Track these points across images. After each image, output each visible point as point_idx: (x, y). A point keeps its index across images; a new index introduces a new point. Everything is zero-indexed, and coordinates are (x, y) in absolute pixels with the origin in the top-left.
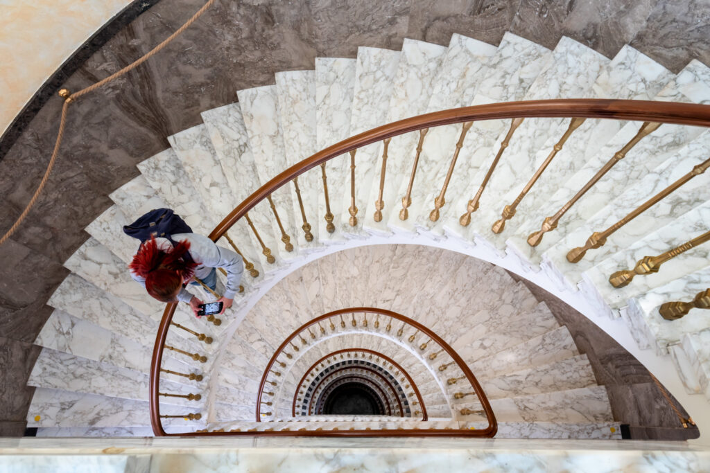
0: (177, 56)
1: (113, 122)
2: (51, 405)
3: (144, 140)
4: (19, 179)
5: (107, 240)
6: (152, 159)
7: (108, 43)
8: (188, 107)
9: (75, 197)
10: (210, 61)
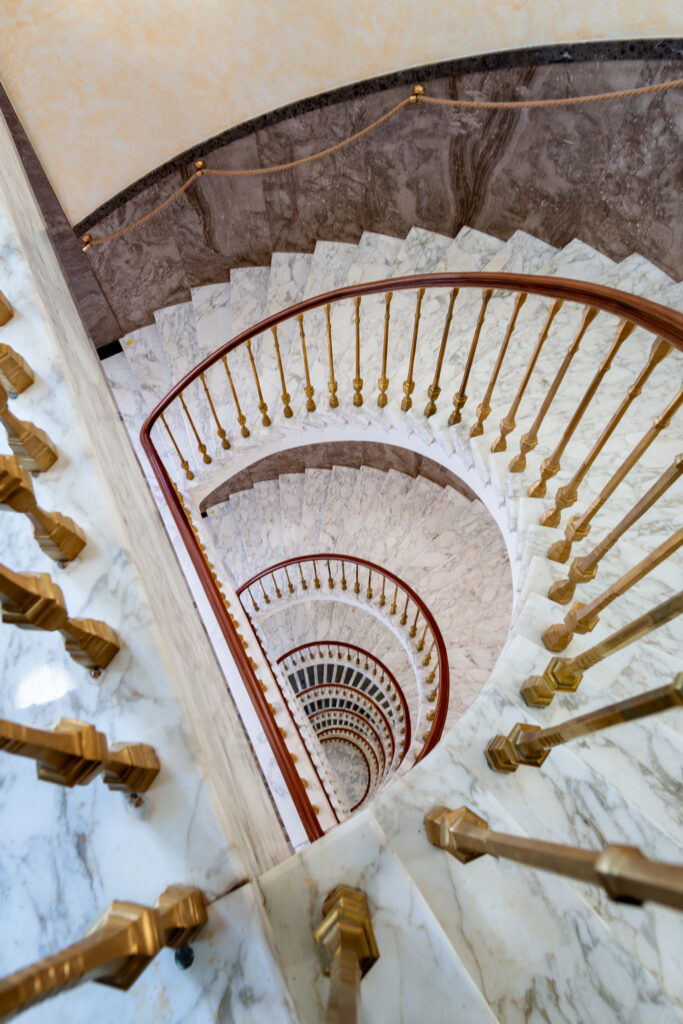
0: (550, 141)
1: (432, 161)
3: (441, 207)
4: (316, 139)
5: (318, 264)
6: (430, 234)
7: (499, 71)
8: (511, 210)
9: (339, 201)
10: (578, 176)
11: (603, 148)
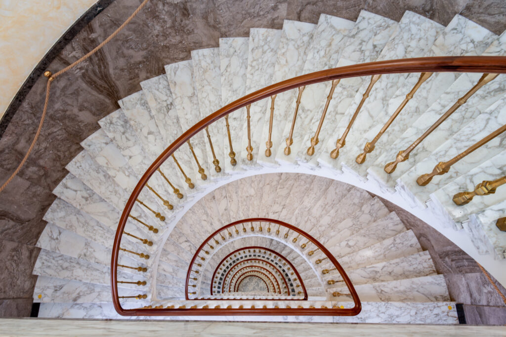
0: (122, 43)
1: (81, 92)
2: (48, 287)
3: (102, 104)
4: (21, 135)
5: (80, 175)
6: (108, 117)
7: (75, 37)
8: (131, 79)
9: (58, 145)
10: (145, 45)
11: (146, 29)
